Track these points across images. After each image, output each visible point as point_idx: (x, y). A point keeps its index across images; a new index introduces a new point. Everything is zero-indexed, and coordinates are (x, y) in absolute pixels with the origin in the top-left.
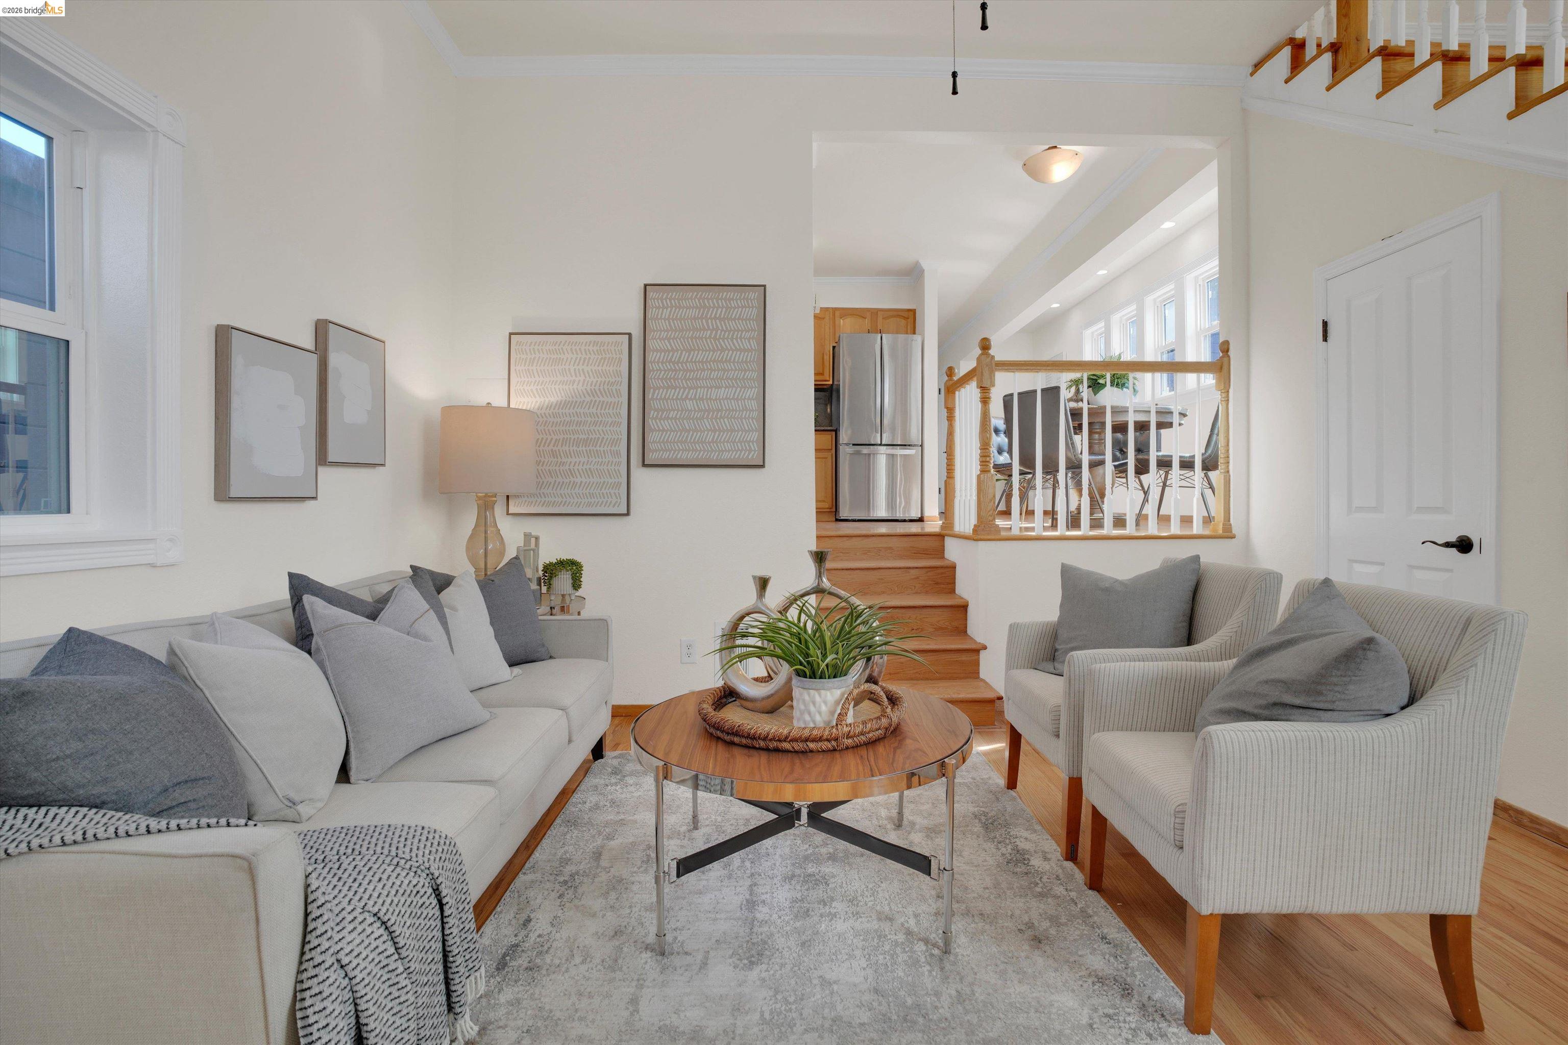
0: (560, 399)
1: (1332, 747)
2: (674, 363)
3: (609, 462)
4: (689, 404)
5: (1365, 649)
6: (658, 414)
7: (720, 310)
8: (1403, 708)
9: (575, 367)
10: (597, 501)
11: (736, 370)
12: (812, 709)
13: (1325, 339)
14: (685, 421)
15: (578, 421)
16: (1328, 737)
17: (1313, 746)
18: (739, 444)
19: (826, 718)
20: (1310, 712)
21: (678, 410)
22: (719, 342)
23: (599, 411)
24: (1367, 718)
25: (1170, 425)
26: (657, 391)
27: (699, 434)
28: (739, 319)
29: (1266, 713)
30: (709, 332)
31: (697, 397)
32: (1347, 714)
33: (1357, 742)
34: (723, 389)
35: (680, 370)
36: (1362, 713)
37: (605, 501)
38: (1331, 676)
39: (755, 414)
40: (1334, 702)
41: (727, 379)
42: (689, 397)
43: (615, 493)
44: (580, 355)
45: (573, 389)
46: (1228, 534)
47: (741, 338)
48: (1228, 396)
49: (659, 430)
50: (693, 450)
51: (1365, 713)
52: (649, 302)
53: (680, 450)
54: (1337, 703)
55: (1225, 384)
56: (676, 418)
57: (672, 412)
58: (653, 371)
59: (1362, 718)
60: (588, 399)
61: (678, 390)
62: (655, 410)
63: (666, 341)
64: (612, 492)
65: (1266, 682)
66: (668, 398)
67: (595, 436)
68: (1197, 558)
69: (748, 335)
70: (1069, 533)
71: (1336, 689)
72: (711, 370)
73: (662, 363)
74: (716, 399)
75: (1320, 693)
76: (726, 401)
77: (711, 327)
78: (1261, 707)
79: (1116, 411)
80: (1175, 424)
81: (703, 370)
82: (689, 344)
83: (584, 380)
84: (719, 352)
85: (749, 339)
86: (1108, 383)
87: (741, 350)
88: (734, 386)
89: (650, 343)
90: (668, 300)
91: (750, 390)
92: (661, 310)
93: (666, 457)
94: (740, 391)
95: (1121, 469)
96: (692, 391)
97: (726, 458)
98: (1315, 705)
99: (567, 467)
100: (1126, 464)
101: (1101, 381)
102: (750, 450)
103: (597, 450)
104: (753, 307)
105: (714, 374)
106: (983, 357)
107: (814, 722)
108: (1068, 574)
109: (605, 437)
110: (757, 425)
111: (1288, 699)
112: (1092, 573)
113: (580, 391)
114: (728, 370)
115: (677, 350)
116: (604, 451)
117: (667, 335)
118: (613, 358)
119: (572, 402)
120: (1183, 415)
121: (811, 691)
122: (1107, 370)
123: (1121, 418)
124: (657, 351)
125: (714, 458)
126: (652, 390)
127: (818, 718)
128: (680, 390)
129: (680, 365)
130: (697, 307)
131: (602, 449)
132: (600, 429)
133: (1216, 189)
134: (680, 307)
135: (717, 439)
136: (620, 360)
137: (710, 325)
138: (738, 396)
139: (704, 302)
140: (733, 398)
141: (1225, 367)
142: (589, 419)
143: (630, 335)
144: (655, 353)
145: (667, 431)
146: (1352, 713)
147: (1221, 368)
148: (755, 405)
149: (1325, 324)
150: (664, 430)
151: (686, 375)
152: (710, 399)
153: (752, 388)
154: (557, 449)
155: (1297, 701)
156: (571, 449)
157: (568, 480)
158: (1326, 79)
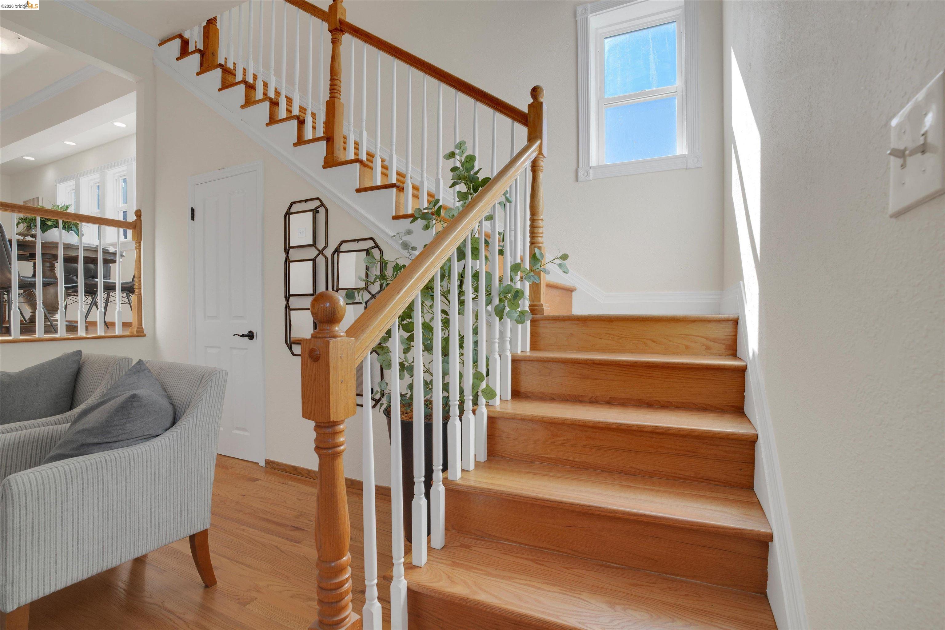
1: (114, 464)
5: (132, 402)
8: (167, 430)
13: (193, 218)
16: (111, 459)
17: (100, 466)
20: (104, 445)
24: (143, 440)
25: (114, 261)
29: (77, 452)
32: (128, 441)
33: (132, 457)
36: (139, 438)
38: (114, 421)
40: (119, 436)
46: (140, 333)
48: (140, 246)
51: (141, 438)
54: (121, 436)
55: (138, 237)
59: (140, 441)
68: (80, 352)
71: (118, 428)
75: (109, 432)
78: (73, 449)
79: (67, 247)
95: (72, 290)
98: (107, 440)
100: (77, 286)
101: (49, 224)
111: (90, 440)
122: (61, 218)
123: (72, 253)
133: (135, 114)
141: (138, 227)
146: (132, 440)
147: (135, 227)
149: (193, 210)
155: (96, 441)
158: (197, 68)
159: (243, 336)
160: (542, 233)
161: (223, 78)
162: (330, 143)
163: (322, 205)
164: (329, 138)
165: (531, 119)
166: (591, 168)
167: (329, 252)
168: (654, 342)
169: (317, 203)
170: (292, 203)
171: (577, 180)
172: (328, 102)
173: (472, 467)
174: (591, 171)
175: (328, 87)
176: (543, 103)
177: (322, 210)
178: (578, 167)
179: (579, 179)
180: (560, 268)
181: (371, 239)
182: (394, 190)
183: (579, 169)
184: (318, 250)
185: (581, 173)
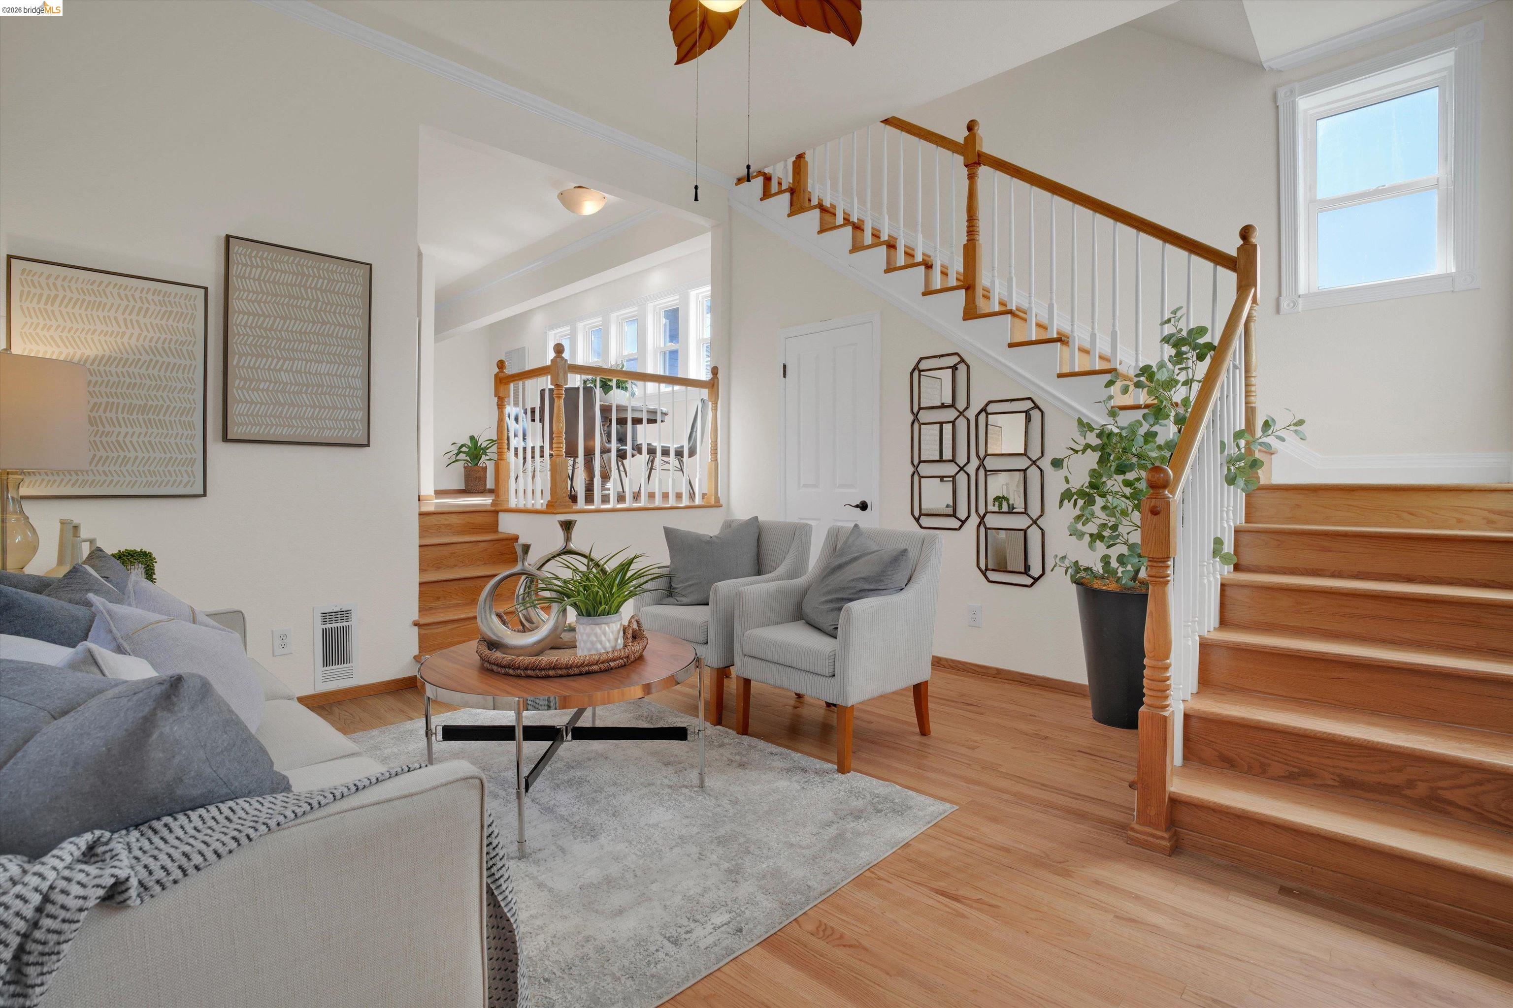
0: (100, 353)
2: (265, 329)
3: (178, 434)
4: (284, 377)
6: (245, 383)
7: (321, 281)
8: (906, 585)
9: (126, 316)
10: (160, 480)
11: (339, 345)
12: (603, 638)
13: (785, 376)
14: (279, 394)
15: (130, 383)
18: (342, 422)
19: (613, 644)
21: (271, 382)
22: (320, 313)
23: (162, 374)
25: (655, 421)
26: (244, 358)
27: (296, 408)
28: (342, 294)
30: (308, 302)
31: (294, 369)
34: (324, 364)
35: (273, 338)
37: (172, 480)
39: (360, 393)
41: (329, 354)
42: (284, 368)
43: (186, 471)
44: (132, 303)
45: (123, 343)
46: (717, 505)
47: (344, 313)
48: (717, 407)
49: (247, 402)
50: (289, 426)
52: (233, 257)
53: (272, 425)
55: (714, 395)
56: (267, 390)
57: (263, 384)
58: (240, 335)
60: (145, 357)
61: (270, 359)
62: (241, 379)
63: (256, 304)
64: (183, 469)
65: (853, 580)
66: (259, 367)
67: (156, 402)
68: (756, 518)
69: (352, 311)
70: (620, 506)
72: (311, 342)
73: (251, 328)
74: (316, 374)
75: (881, 581)
76: (327, 377)
77: (311, 298)
78: (853, 594)
79: (620, 408)
80: (659, 420)
81: (301, 341)
82: (284, 311)
83: (140, 335)
84: (320, 325)
85: (353, 316)
86: (614, 386)
87: (343, 326)
88: (336, 362)
89: (234, 304)
90: (258, 259)
91: (354, 368)
92: (249, 268)
93: (255, 432)
94: (343, 368)
96: (287, 362)
97: (328, 435)
99: (114, 438)
101: (610, 384)
102: (354, 429)
103: (160, 420)
104: (358, 284)
105: (314, 348)
106: (558, 360)
107: (605, 649)
108: (670, 534)
109: (172, 406)
110: (361, 404)
112: (689, 532)
113: (134, 348)
114: (330, 345)
115: (269, 316)
116: (170, 421)
117: (257, 297)
118: (182, 313)
119: (121, 359)
120: (664, 414)
121: (603, 625)
122: (614, 376)
123: (622, 416)
124: (244, 313)
125: (314, 436)
126: (237, 356)
127: (608, 644)
128: (273, 360)
129: (273, 332)
130: (294, 273)
131: (167, 418)
132: (165, 395)
134: (273, 270)
135: (317, 415)
136: (193, 317)
137: (310, 295)
138: (341, 372)
139: (302, 269)
140: (336, 375)
141: (715, 386)
142: (148, 382)
143: (206, 289)
144: (241, 316)
145: (256, 404)
147: (712, 386)
148: (360, 383)
149: (785, 366)
150: (252, 402)
151: (280, 344)
152: (309, 373)
153: (356, 366)
154: (97, 415)
156: (120, 416)
157: (116, 455)
158: (787, 210)
159: (857, 506)
160: (1255, 392)
161: (822, 220)
162: (970, 291)
163: (962, 361)
164: (968, 284)
165: (1241, 263)
166: (1299, 296)
167: (971, 414)
168: (1412, 514)
169: (956, 359)
170: (922, 359)
171: (1278, 311)
172: (965, 247)
173: (1212, 629)
174: (1300, 301)
175: (965, 229)
176: (1258, 246)
177: (962, 368)
178: (1280, 294)
179: (1282, 312)
180: (1297, 435)
181: (1029, 399)
182: (1059, 343)
183: (1282, 299)
184: (958, 411)
185: (1284, 304)
